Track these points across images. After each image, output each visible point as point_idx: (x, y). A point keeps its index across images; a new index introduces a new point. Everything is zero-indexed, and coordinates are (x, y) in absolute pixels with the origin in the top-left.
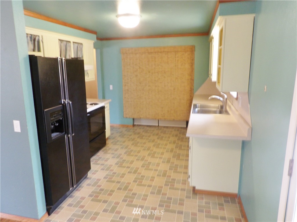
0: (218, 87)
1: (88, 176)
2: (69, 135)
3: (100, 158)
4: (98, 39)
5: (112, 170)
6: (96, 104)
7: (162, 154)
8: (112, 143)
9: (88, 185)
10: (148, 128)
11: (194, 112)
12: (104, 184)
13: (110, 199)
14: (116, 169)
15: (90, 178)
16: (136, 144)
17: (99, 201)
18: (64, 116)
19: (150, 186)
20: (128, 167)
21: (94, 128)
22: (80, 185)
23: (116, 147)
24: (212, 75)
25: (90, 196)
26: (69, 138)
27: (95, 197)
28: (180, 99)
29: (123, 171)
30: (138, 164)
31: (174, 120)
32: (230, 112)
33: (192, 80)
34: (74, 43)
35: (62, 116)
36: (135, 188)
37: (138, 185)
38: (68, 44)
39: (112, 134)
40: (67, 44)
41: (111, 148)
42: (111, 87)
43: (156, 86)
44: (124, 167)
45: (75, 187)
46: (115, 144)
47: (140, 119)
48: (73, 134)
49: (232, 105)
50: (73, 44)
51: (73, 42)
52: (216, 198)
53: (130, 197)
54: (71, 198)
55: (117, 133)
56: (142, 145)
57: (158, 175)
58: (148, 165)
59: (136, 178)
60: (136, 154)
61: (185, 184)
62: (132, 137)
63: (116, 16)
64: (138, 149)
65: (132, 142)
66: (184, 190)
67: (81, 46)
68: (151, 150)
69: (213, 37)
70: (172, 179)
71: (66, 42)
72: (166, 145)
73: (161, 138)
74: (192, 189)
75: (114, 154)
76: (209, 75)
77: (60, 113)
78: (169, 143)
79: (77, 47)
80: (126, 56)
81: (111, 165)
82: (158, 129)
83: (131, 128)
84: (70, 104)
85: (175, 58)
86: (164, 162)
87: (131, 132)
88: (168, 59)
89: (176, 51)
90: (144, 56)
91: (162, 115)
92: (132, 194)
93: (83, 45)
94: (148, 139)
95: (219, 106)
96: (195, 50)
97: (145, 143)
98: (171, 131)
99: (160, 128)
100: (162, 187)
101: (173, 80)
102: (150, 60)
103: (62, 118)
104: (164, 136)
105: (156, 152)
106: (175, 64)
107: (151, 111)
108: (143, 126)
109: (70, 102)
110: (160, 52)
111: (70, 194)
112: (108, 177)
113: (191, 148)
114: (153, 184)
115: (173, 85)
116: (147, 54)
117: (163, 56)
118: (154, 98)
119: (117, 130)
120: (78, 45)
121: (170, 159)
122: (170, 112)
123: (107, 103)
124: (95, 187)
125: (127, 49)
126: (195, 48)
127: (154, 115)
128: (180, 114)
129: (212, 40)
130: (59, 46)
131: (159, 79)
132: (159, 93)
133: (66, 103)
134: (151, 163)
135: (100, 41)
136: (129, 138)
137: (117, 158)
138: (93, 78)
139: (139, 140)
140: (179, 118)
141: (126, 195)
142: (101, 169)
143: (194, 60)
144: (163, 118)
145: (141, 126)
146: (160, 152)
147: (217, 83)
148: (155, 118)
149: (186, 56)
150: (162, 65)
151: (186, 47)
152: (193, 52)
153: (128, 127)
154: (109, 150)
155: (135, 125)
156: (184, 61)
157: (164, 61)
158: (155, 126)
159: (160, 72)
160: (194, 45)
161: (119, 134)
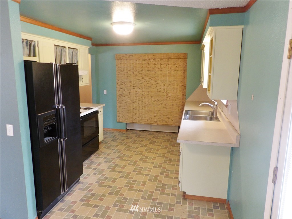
0: (209, 94)
1: (80, 181)
2: (62, 140)
3: (93, 162)
4: (93, 44)
5: (104, 175)
6: (90, 109)
7: (154, 159)
8: (104, 147)
9: (80, 189)
10: (140, 133)
11: (185, 119)
12: (96, 189)
13: (101, 203)
14: (108, 173)
15: (83, 182)
16: (128, 149)
17: (90, 206)
18: (57, 121)
19: (141, 191)
20: (120, 172)
21: (87, 133)
22: (71, 189)
23: (108, 151)
24: (203, 82)
25: (82, 200)
26: (61, 142)
27: (86, 202)
28: (172, 105)
29: (115, 175)
30: (130, 169)
31: (166, 125)
32: (220, 119)
33: (184, 86)
34: (70, 49)
35: (56, 121)
36: (127, 193)
37: (129, 190)
38: (64, 49)
39: (105, 138)
40: (63, 49)
41: (103, 153)
42: (105, 92)
43: (149, 92)
44: (116, 172)
45: (66, 191)
46: (107, 148)
47: (133, 123)
48: (66, 139)
49: (223, 112)
51: (69, 48)
52: (206, 203)
53: (121, 202)
54: (62, 202)
55: (110, 137)
56: (134, 150)
57: (149, 180)
58: (140, 170)
59: (127, 183)
60: (128, 158)
61: (176, 189)
62: (125, 141)
63: (111, 24)
64: (130, 153)
65: (124, 147)
66: (175, 195)
67: (76, 52)
68: (143, 155)
69: (204, 46)
70: (163, 184)
71: (61, 48)
72: (158, 150)
73: (153, 143)
74: (182, 194)
75: (106, 158)
76: (201, 83)
77: (54, 118)
78: (161, 148)
79: (73, 52)
80: (120, 62)
81: (103, 170)
82: (151, 133)
83: (124, 132)
84: (63, 108)
85: (168, 65)
86: (156, 167)
87: (124, 136)
88: (161, 65)
89: (169, 58)
90: (138, 62)
91: (155, 121)
92: (123, 199)
93: (79, 50)
94: (141, 144)
95: (210, 113)
96: (187, 57)
97: (137, 148)
98: (163, 137)
99: (152, 132)
100: (152, 192)
101: (166, 86)
102: (144, 67)
103: (56, 123)
104: (156, 142)
105: (148, 157)
106: (168, 71)
107: (144, 116)
108: (136, 131)
109: (64, 107)
110: (154, 59)
111: (62, 198)
112: (99, 182)
113: (182, 153)
114: (144, 189)
115: (166, 91)
116: (141, 60)
117: (156, 62)
118: (147, 104)
119: (110, 134)
120: (73, 50)
121: (162, 164)
122: (162, 118)
123: (101, 108)
124: (87, 192)
125: (122, 55)
126: (187, 55)
127: (147, 120)
128: (172, 120)
129: (204, 48)
130: (55, 52)
131: (152, 85)
132: (152, 98)
133: (60, 107)
134: (142, 168)
135: (95, 47)
136: (121, 142)
137: (109, 162)
138: (88, 83)
139: (131, 145)
140: (171, 124)
141: (117, 200)
142: (93, 174)
143: (186, 67)
144: (156, 123)
145: (134, 131)
146: (152, 157)
147: (207, 90)
148: (148, 124)
149: (179, 63)
150: (155, 71)
151: (179, 54)
152: (186, 59)
153: (121, 131)
154: (101, 154)
155: (128, 129)
156: (177, 68)
157: (157, 67)
158: (148, 131)
159: (153, 78)
160: (187, 53)
161: (112, 139)
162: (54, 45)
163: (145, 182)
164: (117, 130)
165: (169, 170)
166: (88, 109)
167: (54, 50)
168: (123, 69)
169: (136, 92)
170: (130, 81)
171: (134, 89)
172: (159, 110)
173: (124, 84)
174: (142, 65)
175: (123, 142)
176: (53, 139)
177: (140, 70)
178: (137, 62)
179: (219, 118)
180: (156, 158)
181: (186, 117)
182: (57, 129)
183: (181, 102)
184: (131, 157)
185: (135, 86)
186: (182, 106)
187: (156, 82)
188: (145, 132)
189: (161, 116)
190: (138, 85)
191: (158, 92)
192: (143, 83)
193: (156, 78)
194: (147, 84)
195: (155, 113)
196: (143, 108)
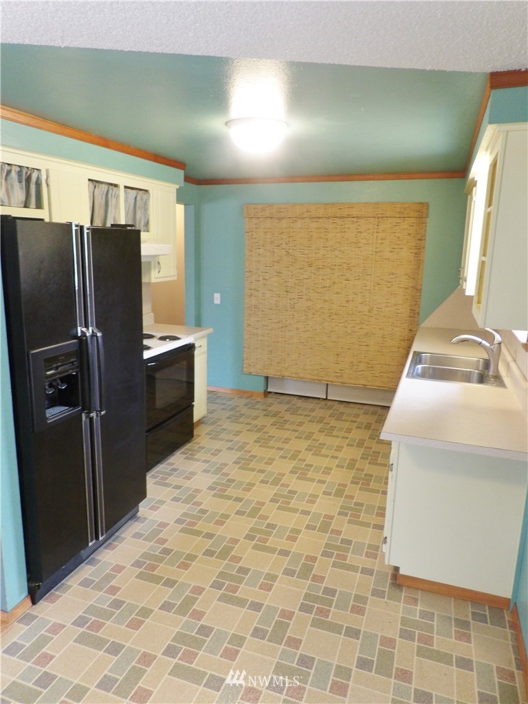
0: (478, 314)
1: (139, 514)
2: (93, 415)
3: (175, 470)
4: (188, 179)
5: (199, 504)
6: (175, 338)
7: (327, 471)
8: (207, 434)
9: (137, 536)
10: (300, 403)
11: (412, 375)
12: (174, 538)
13: (183, 577)
14: (208, 501)
15: (145, 519)
16: (264, 442)
17: (156, 580)
18: (81, 366)
19: (284, 553)
20: (238, 500)
21: (165, 395)
22: (117, 534)
23: (217, 445)
24: (466, 281)
25: (137, 564)
26: (91, 419)
27: (147, 570)
28: (383, 337)
29: (224, 506)
30: (264, 493)
31: (365, 387)
33: (417, 290)
34: (128, 190)
35: (77, 367)
36: (249, 556)
37: (255, 547)
38: (113, 191)
39: (210, 412)
40: (110, 191)
41: (203, 448)
42: (217, 298)
43: (325, 301)
44: (229, 498)
45: (101, 538)
46: (215, 436)
47: (282, 378)
48: (103, 413)
49: (515, 361)
50: (126, 192)
51: (126, 187)
52: (453, 602)
53: (232, 578)
54: (91, 565)
55: (223, 409)
56: (280, 445)
57: (308, 527)
58: (287, 497)
59: (252, 530)
60: (262, 466)
61: (375, 557)
62: (259, 422)
63: (226, 124)
64: (270, 453)
65: (256, 436)
66: (370, 572)
67: (145, 197)
68: (300, 460)
69: (474, 184)
70: (344, 541)
71: (106, 187)
72: (339, 449)
73: (329, 431)
74: (390, 572)
75: (208, 461)
76: (461, 281)
77: (72, 360)
78: (348, 445)
79: (136, 198)
80: (256, 224)
81: (198, 491)
82: (326, 405)
83: (258, 399)
84: (97, 336)
85: (375, 234)
86: (329, 494)
87: (259, 409)
88: (359, 234)
89: (379, 216)
90: (299, 226)
91: (337, 374)
92: (238, 570)
93: (151, 192)
94: (297, 431)
95: (481, 363)
96: (427, 215)
97: (287, 441)
98: (357, 416)
99: (329, 403)
100: (314, 559)
101: (368, 288)
102: (314, 237)
103: (77, 372)
104: (336, 427)
105: (311, 466)
106: (374, 250)
107: (311, 361)
108: (288, 398)
109: (99, 334)
110: (340, 218)
111: (91, 555)
112: (185, 521)
113: (394, 467)
114: (294, 548)
115: (367, 300)
116: (306, 220)
117: (346, 226)
118: (318, 331)
119: (224, 402)
120: (137, 193)
121: (345, 486)
122: (355, 367)
123: (203, 337)
124: (152, 543)
125: (260, 207)
126: (428, 209)
127: (316, 372)
128: (381, 374)
129: (472, 189)
130: (90, 196)
131: (334, 283)
132: (331, 317)
133: (88, 335)
134: (295, 493)
135: (195, 187)
136: (250, 424)
137: (216, 472)
138: (172, 274)
139: (273, 431)
140: (378, 383)
141: (221, 572)
142: (173, 500)
143: (425, 240)
144: (339, 380)
145: (283, 397)
146: (321, 467)
147: (475, 301)
148: (320, 381)
149: (404, 229)
150: (342, 249)
151: (407, 206)
152: (424, 219)
153: (251, 397)
154: (198, 452)
155: (270, 392)
156: (399, 243)
157: (348, 239)
158: (319, 398)
159: (337, 267)
160: (427, 203)
161: (228, 414)
162: (89, 180)
163: (298, 532)
164: (241, 393)
165: (362, 505)
166: (170, 340)
167: (89, 192)
168: (261, 243)
169: (293, 302)
170: (279, 273)
171: (287, 292)
172: (349, 349)
173: (264, 279)
174: (311, 233)
175: (255, 422)
176: (68, 411)
177: (304, 246)
178: (299, 224)
179: (504, 379)
180: (331, 469)
181: (414, 370)
182: (82, 388)
183: (407, 331)
184: (270, 464)
185: (290, 284)
186: (407, 340)
187: (344, 277)
188: (310, 400)
189: (352, 363)
190: (297, 282)
191: (348, 301)
192: (310, 277)
193: (345, 265)
194: (321, 281)
195: (338, 355)
196: (307, 342)
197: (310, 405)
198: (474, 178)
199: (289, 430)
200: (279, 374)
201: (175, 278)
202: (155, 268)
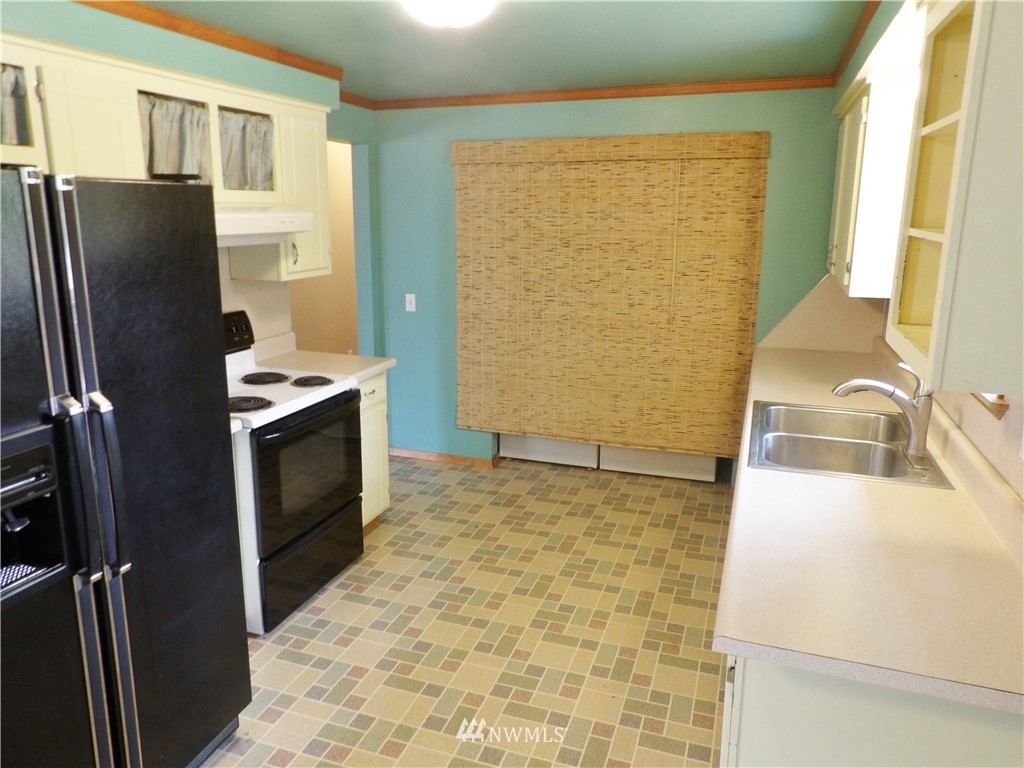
0: (899, 342)
6: (324, 382)
8: (390, 544)
11: (755, 458)
15: (250, 743)
21: (299, 491)
23: (405, 566)
24: (849, 270)
28: (693, 366)
33: (751, 283)
34: (228, 114)
35: (54, 482)
38: (193, 114)
39: (396, 501)
40: (188, 116)
41: (377, 574)
42: (411, 303)
43: (593, 305)
46: (402, 550)
47: (523, 436)
48: (125, 568)
49: (959, 427)
50: (222, 119)
51: (222, 108)
55: (421, 493)
56: (515, 564)
60: (482, 611)
62: (481, 518)
65: (474, 546)
67: (263, 126)
69: (865, 89)
71: (179, 107)
73: (603, 534)
75: (386, 604)
78: (636, 562)
79: (244, 128)
80: (473, 175)
81: (358, 672)
82: (598, 480)
83: (483, 472)
84: (100, 413)
85: (677, 189)
87: (483, 492)
88: (650, 190)
89: (685, 156)
90: (546, 177)
91: (614, 429)
93: (275, 119)
94: (546, 535)
96: (768, 152)
98: (650, 501)
99: (603, 476)
101: (666, 282)
102: (572, 196)
103: (53, 492)
106: (676, 216)
107: (570, 408)
108: (533, 468)
109: (105, 408)
110: (617, 162)
115: (666, 302)
116: (558, 167)
117: (628, 175)
118: (582, 356)
119: (425, 478)
120: (247, 121)
122: (646, 417)
123: (379, 375)
125: (478, 145)
126: (768, 143)
127: (580, 426)
128: (691, 428)
129: (861, 99)
130: (142, 124)
131: (608, 274)
132: (603, 333)
133: (76, 412)
135: (369, 112)
136: (466, 522)
138: (322, 266)
140: (686, 445)
142: (309, 694)
143: (763, 197)
144: (618, 439)
145: (525, 466)
148: (587, 440)
149: (728, 180)
150: (620, 215)
151: (732, 138)
152: (762, 161)
153: (471, 466)
154: (369, 582)
155: (504, 458)
156: (720, 203)
157: (630, 198)
158: (586, 468)
159: (611, 247)
160: (768, 132)
161: (431, 501)
162: (141, 92)
164: (455, 461)
166: (313, 385)
167: (141, 115)
168: (482, 207)
169: (537, 307)
170: (513, 258)
171: (528, 290)
172: (636, 386)
173: (488, 269)
174: (567, 190)
175: (474, 518)
177: (556, 211)
178: (545, 174)
179: (938, 462)
181: (761, 448)
183: (735, 355)
185: (532, 277)
187: (625, 265)
188: (571, 472)
189: (640, 410)
190: (545, 273)
191: (632, 305)
192: (566, 265)
193: (626, 244)
194: (585, 271)
195: (616, 396)
196: (564, 375)
197: (570, 481)
198: (864, 80)
199: (533, 532)
200: (517, 429)
201: (329, 272)
202: (286, 255)
